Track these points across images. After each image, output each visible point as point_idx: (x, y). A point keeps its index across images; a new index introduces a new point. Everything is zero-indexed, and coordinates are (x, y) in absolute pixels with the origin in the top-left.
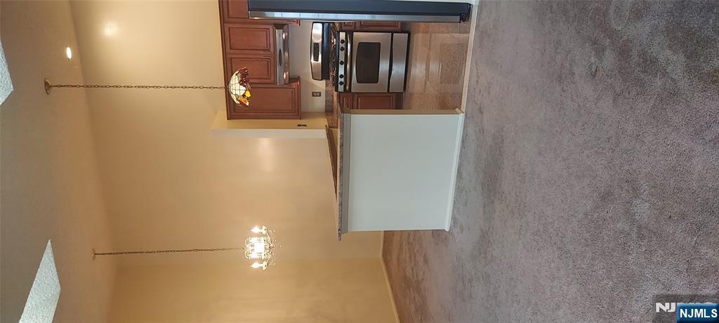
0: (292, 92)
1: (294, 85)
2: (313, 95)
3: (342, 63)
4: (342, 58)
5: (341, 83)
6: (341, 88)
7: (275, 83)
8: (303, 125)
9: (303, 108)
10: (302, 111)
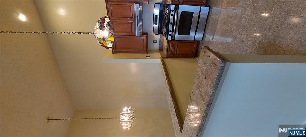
0: (144, 40)
1: (145, 37)
2: (154, 42)
3: (171, 23)
4: (171, 21)
5: (170, 35)
6: (170, 38)
7: (135, 35)
8: (149, 57)
9: (149, 48)
10: (148, 49)
